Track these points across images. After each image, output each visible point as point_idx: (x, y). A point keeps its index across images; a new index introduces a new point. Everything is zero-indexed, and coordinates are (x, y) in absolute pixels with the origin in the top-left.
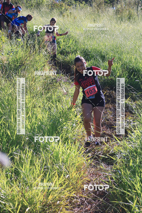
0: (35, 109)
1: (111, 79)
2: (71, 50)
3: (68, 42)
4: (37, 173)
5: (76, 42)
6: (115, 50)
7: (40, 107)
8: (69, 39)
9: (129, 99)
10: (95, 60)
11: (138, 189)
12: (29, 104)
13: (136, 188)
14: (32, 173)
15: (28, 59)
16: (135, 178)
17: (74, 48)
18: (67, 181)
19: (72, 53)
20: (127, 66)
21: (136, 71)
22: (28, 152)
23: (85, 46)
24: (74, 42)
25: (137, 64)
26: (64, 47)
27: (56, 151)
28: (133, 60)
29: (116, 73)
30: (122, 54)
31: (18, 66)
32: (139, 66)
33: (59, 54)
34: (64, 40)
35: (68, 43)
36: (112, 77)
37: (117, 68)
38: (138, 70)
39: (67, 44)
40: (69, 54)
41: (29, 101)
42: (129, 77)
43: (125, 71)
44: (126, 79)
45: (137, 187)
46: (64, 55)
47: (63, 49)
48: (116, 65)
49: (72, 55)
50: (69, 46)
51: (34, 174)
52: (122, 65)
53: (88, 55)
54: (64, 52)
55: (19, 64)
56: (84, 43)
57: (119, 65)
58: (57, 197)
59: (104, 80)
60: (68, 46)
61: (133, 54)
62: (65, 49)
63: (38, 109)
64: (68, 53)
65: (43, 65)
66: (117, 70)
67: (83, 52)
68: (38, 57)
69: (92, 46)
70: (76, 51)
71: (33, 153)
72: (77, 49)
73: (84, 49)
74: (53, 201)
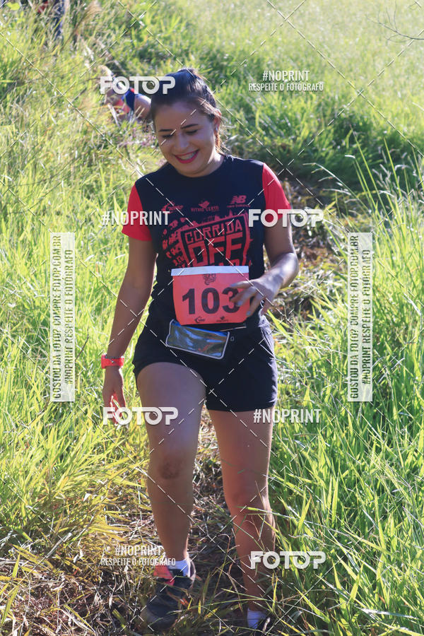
0: (46, 219)
1: (284, 147)
2: (172, 51)
3: (165, 24)
4: (32, 408)
5: (188, 25)
6: (304, 59)
7: (58, 213)
8: (170, 17)
9: (330, 209)
10: (239, 84)
11: (321, 475)
12: (27, 202)
13: (315, 473)
14: (18, 406)
15: (36, 66)
16: (315, 441)
17: (181, 45)
18: (118, 439)
19: (175, 59)
20: (333, 110)
21: (357, 129)
22: (9, 346)
23: (215, 40)
24: (183, 24)
25: (363, 105)
26: (151, 38)
27: (95, 348)
28: (355, 95)
29: (299, 129)
30: (323, 72)
31: (5, 85)
32: (368, 113)
33: (136, 60)
34: (153, 17)
35: (166, 29)
36: (286, 141)
37: (303, 114)
38: (365, 124)
39: (161, 31)
40: (164, 62)
41: (27, 194)
42: (338, 144)
43: (326, 126)
44: (328, 149)
45: (317, 469)
46: (149, 62)
47: (149, 46)
48: (302, 103)
49: (172, 63)
50: (167, 35)
51: (24, 412)
52: (319, 105)
53: (221, 68)
54: (150, 53)
55: (8, 81)
56: (214, 30)
57: (310, 107)
58: (85, 484)
59: (263, 148)
60: (163, 35)
61: (355, 74)
62: (153, 46)
63: (54, 220)
64: (162, 57)
65: (81, 87)
66: (302, 119)
67: (208, 59)
68: (69, 64)
69: (235, 42)
70: (187, 55)
71: (25, 348)
72: (189, 46)
73: (211, 50)
74: (72, 494)
